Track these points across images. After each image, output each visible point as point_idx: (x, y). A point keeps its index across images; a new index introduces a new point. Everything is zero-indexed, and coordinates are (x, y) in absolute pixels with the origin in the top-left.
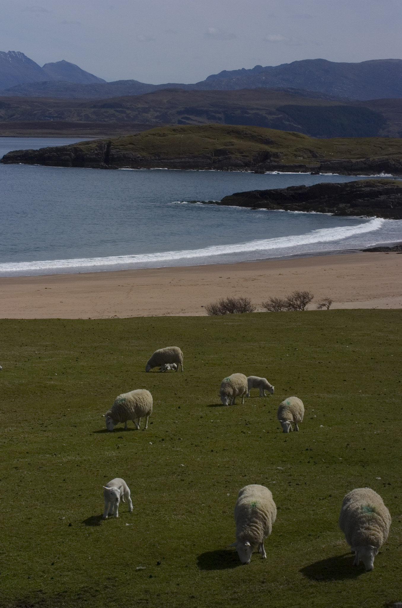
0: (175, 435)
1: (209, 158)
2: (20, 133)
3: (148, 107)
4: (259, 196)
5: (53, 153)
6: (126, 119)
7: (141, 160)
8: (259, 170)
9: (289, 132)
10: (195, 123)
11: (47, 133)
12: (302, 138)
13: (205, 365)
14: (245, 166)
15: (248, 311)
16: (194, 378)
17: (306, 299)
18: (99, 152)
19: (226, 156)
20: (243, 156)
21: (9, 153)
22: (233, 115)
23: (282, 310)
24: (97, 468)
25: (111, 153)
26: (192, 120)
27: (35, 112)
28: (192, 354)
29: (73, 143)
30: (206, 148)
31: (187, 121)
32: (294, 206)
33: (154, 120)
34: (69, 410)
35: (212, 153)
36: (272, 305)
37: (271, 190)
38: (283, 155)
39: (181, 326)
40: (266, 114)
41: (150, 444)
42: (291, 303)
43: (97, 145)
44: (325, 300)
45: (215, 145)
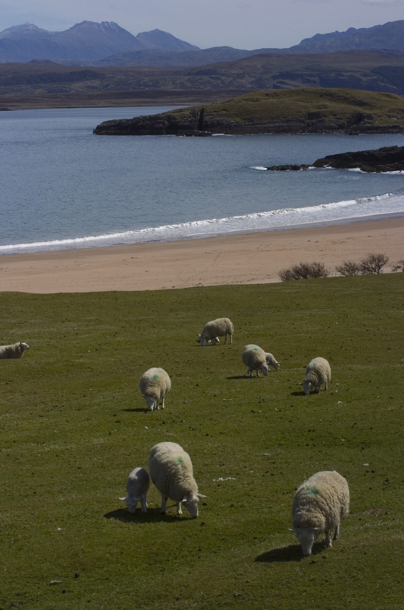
0: (178, 417)
1: (303, 122)
2: (115, 103)
3: (242, 72)
4: (351, 158)
5: (146, 122)
6: (221, 85)
7: (234, 126)
8: (353, 132)
9: (382, 93)
10: (290, 87)
11: (142, 102)
12: (395, 98)
13: (248, 337)
14: (339, 129)
15: (322, 275)
16: (232, 351)
17: (381, 261)
18: (192, 120)
19: (320, 119)
20: (336, 118)
21: (103, 123)
22: (327, 78)
23: (356, 273)
24: (76, 458)
25: (204, 120)
26: (287, 84)
27: (130, 82)
28: (238, 325)
29: (166, 111)
30: (300, 112)
31: (282, 86)
32: (387, 167)
33: (249, 86)
34: (91, 389)
35: (306, 117)
36: (346, 268)
37: (363, 152)
38: (376, 116)
39: (236, 295)
40: (361, 75)
41: (146, 429)
42: (366, 266)
43: (190, 113)
44: (400, 262)
45: (308, 108)
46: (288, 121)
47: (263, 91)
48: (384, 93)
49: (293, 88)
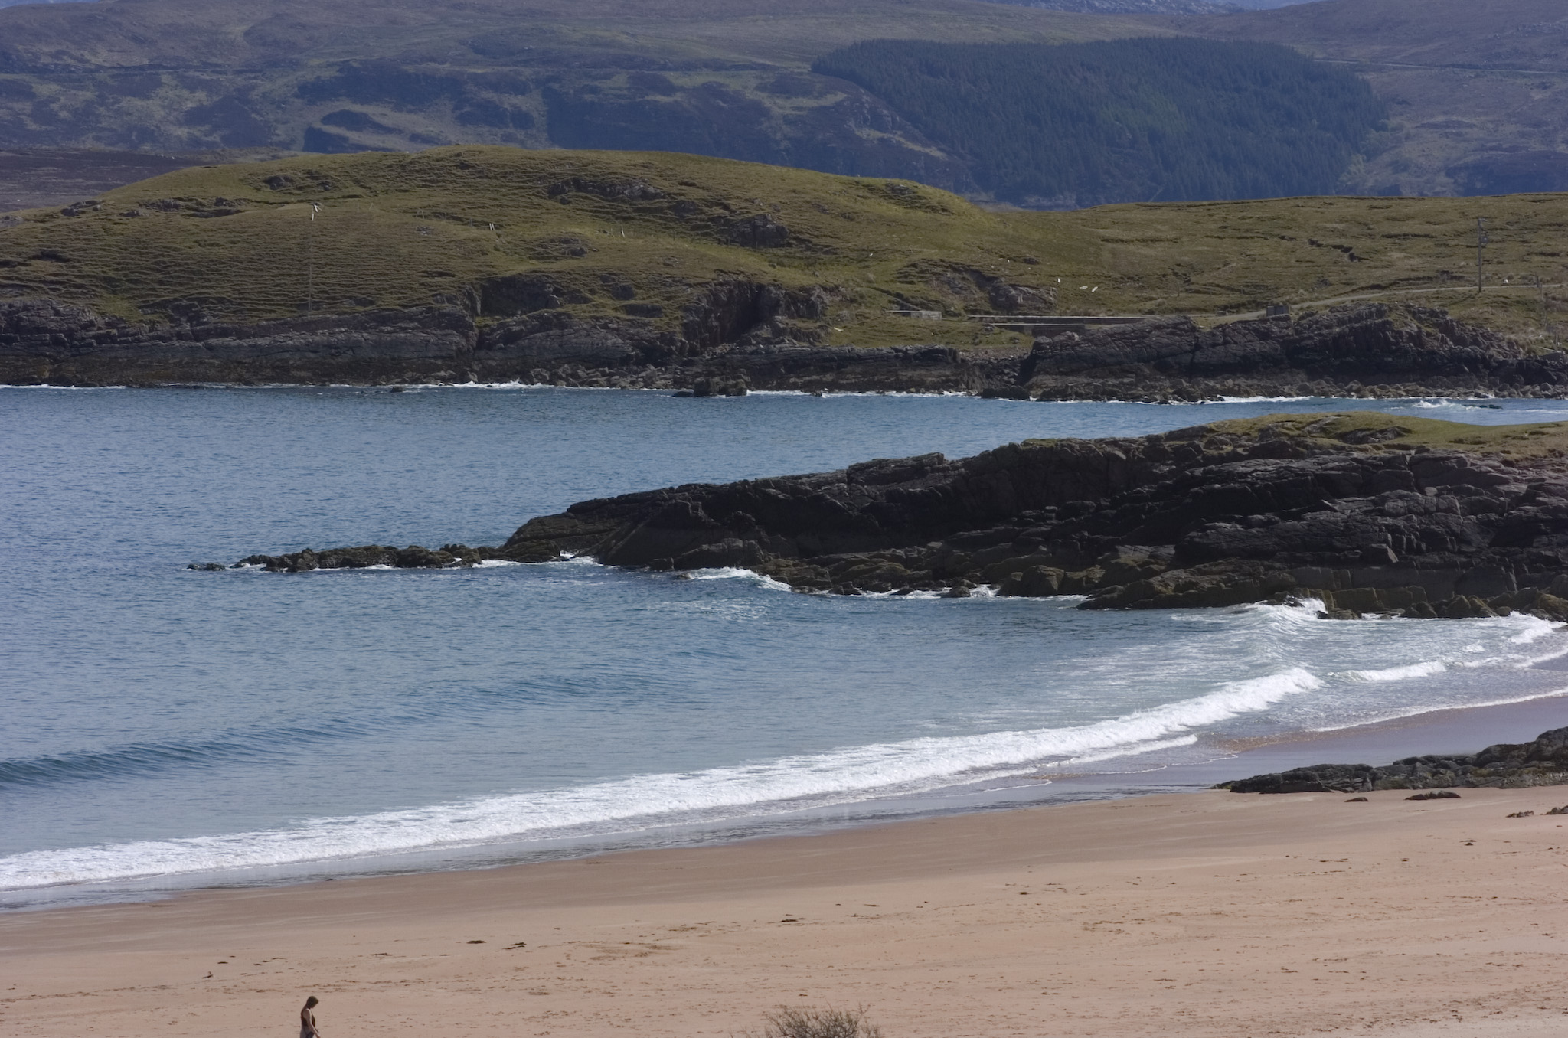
1: (458, 324)
3: (146, 62)
4: (701, 513)
6: (33, 126)
7: (100, 339)
8: (717, 379)
9: (867, 180)
10: (392, 142)
12: (935, 209)
14: (642, 363)
19: (546, 312)
20: (631, 310)
22: (588, 97)
26: (377, 127)
30: (441, 274)
31: (354, 136)
32: (886, 565)
33: (182, 132)
35: (472, 301)
37: (766, 483)
38: (837, 299)
40: (761, 88)
45: (484, 254)
46: (382, 320)
47: (253, 160)
48: (879, 182)
49: (410, 150)
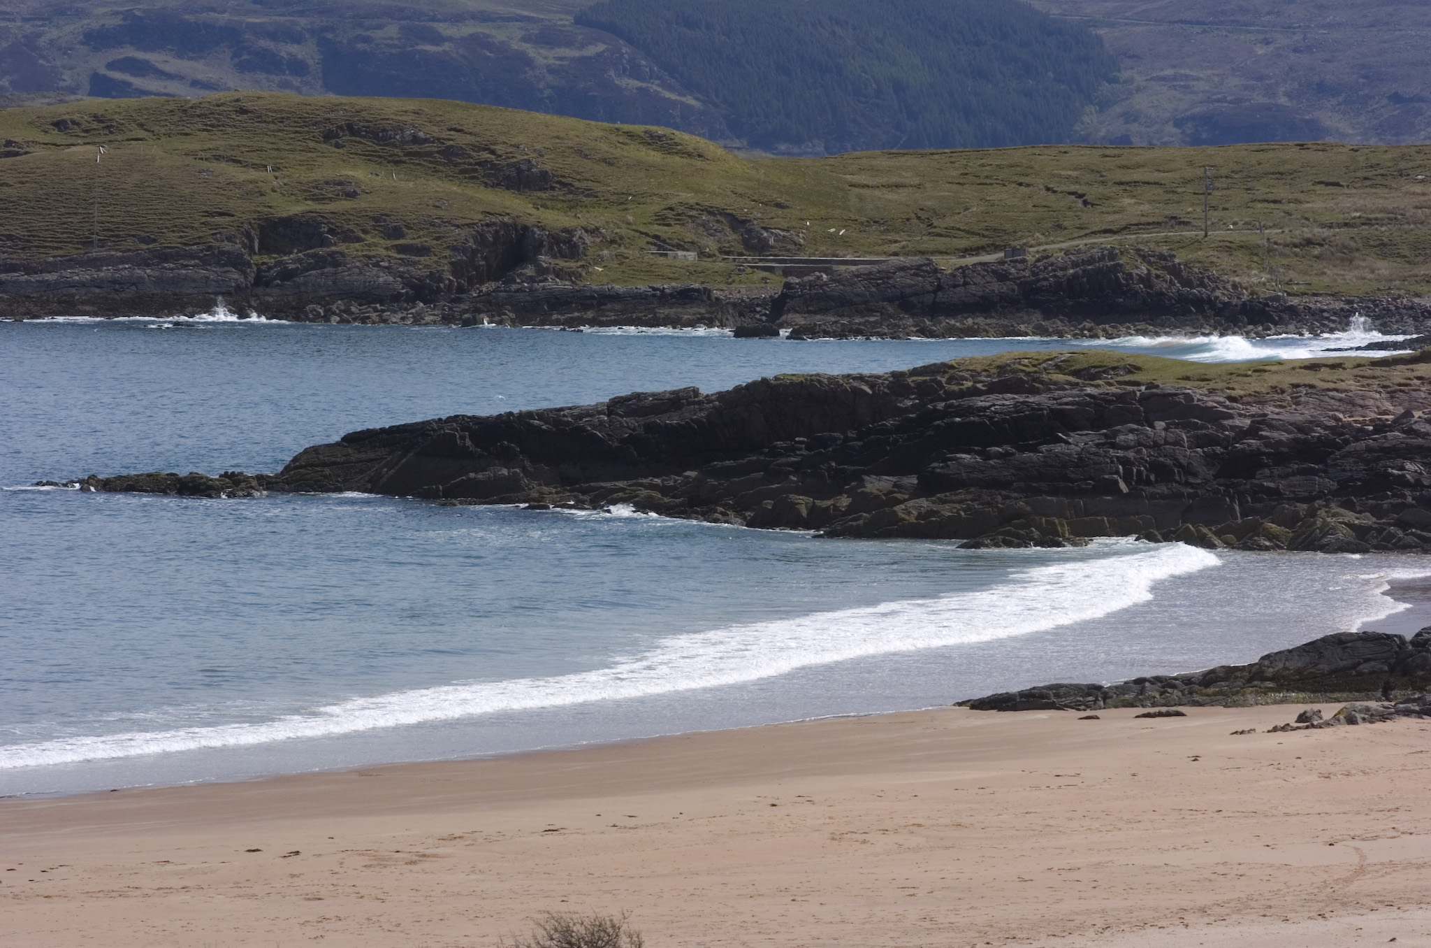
1: (236, 261)
4: (468, 443)
9: (626, 127)
10: (174, 87)
12: (691, 155)
14: (412, 300)
19: (321, 251)
20: (402, 249)
22: (360, 46)
26: (160, 74)
30: (221, 214)
31: (137, 82)
35: (251, 240)
37: (530, 415)
38: (598, 240)
40: (526, 39)
45: (262, 195)
46: (165, 257)
47: (40, 104)
48: (639, 129)
49: (192, 96)
